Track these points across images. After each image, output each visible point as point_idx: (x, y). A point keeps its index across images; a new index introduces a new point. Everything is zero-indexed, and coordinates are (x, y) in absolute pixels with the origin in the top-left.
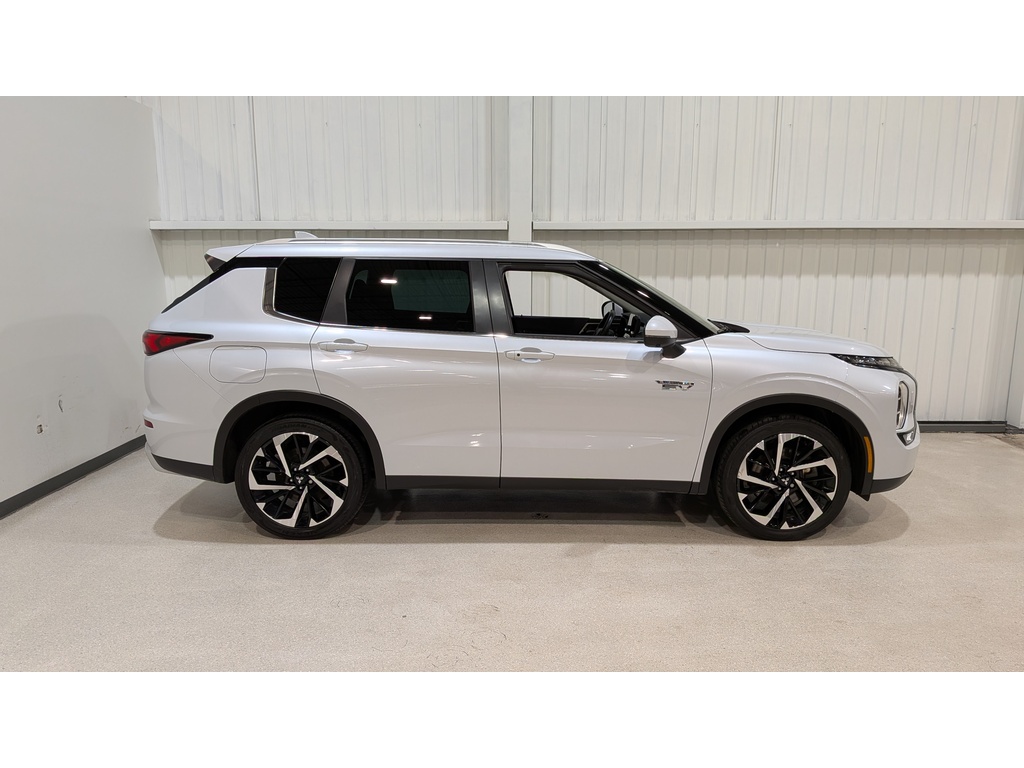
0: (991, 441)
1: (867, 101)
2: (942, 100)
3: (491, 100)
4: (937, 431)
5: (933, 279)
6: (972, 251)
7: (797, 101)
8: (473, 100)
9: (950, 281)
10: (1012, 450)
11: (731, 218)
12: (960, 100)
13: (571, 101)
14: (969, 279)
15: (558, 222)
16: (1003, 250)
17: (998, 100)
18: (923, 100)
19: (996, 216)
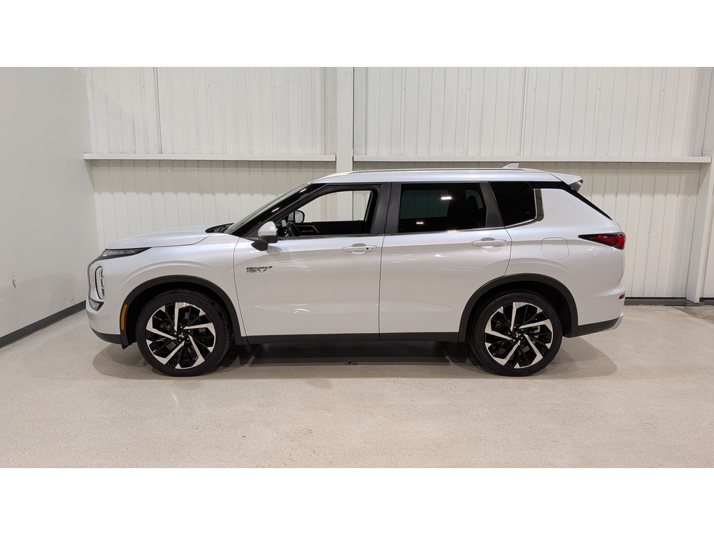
0: (675, 311)
1: (589, 70)
2: (640, 70)
3: (324, 69)
4: (637, 304)
5: (634, 198)
6: (662, 178)
7: (538, 70)
8: (312, 70)
9: (646, 199)
10: (688, 318)
11: (493, 154)
12: (653, 70)
13: (380, 70)
14: (659, 198)
15: (372, 156)
16: (684, 178)
17: (679, 70)
18: (627, 70)
19: (678, 153)
